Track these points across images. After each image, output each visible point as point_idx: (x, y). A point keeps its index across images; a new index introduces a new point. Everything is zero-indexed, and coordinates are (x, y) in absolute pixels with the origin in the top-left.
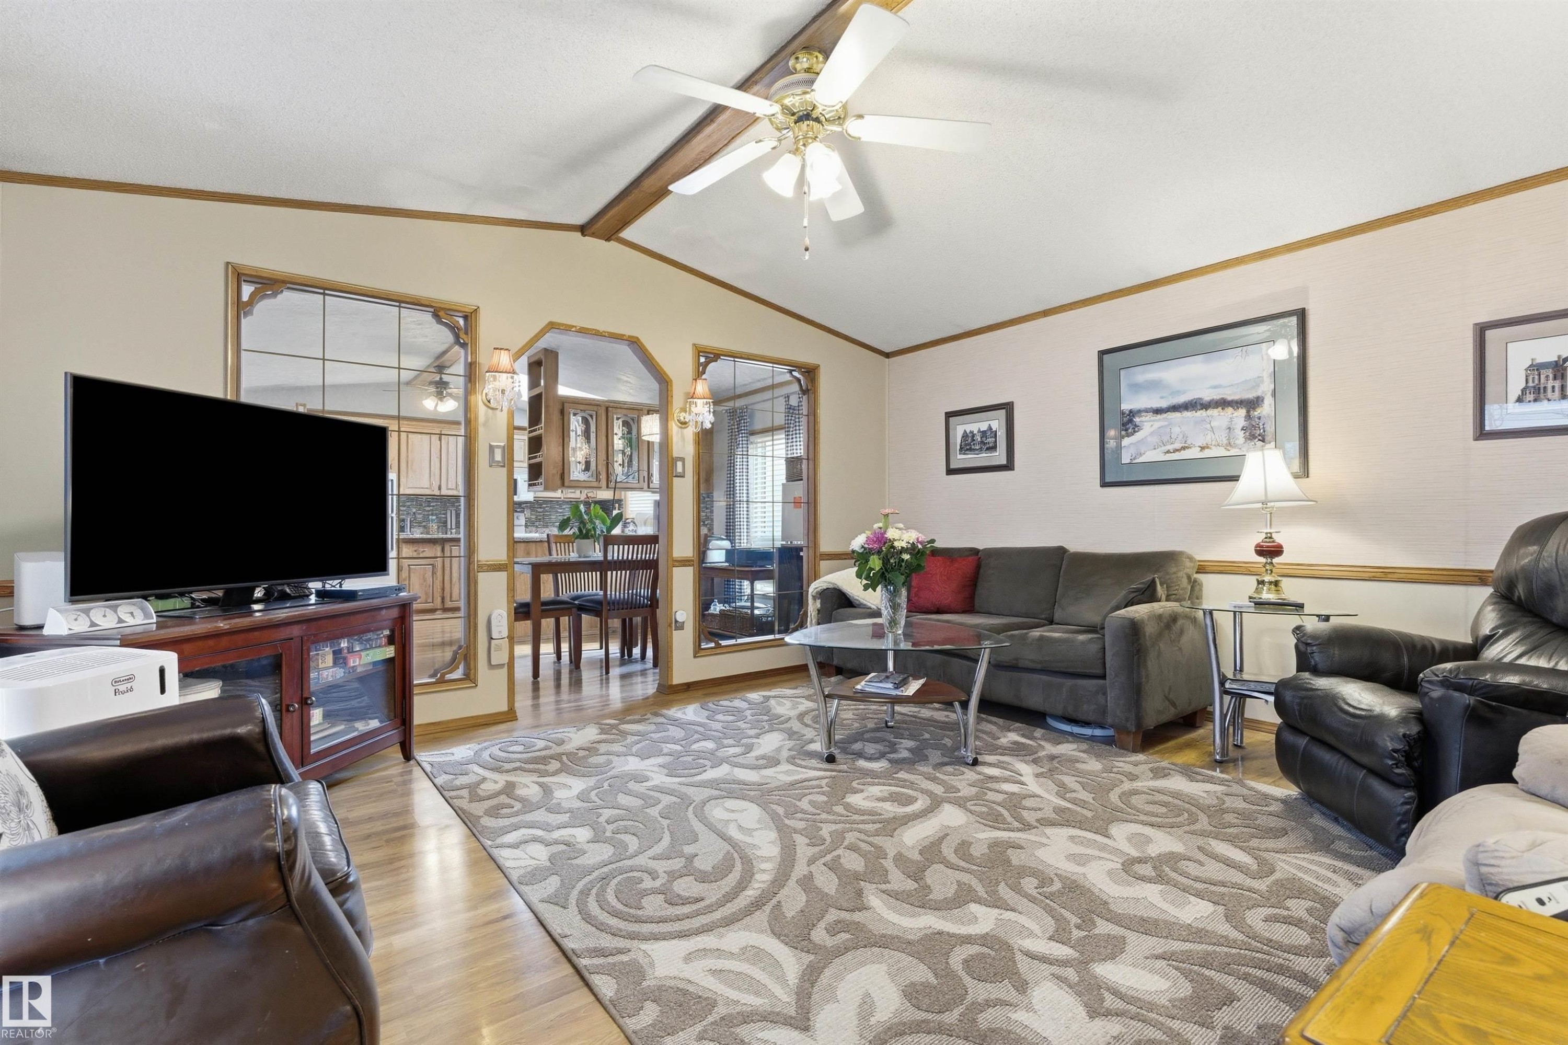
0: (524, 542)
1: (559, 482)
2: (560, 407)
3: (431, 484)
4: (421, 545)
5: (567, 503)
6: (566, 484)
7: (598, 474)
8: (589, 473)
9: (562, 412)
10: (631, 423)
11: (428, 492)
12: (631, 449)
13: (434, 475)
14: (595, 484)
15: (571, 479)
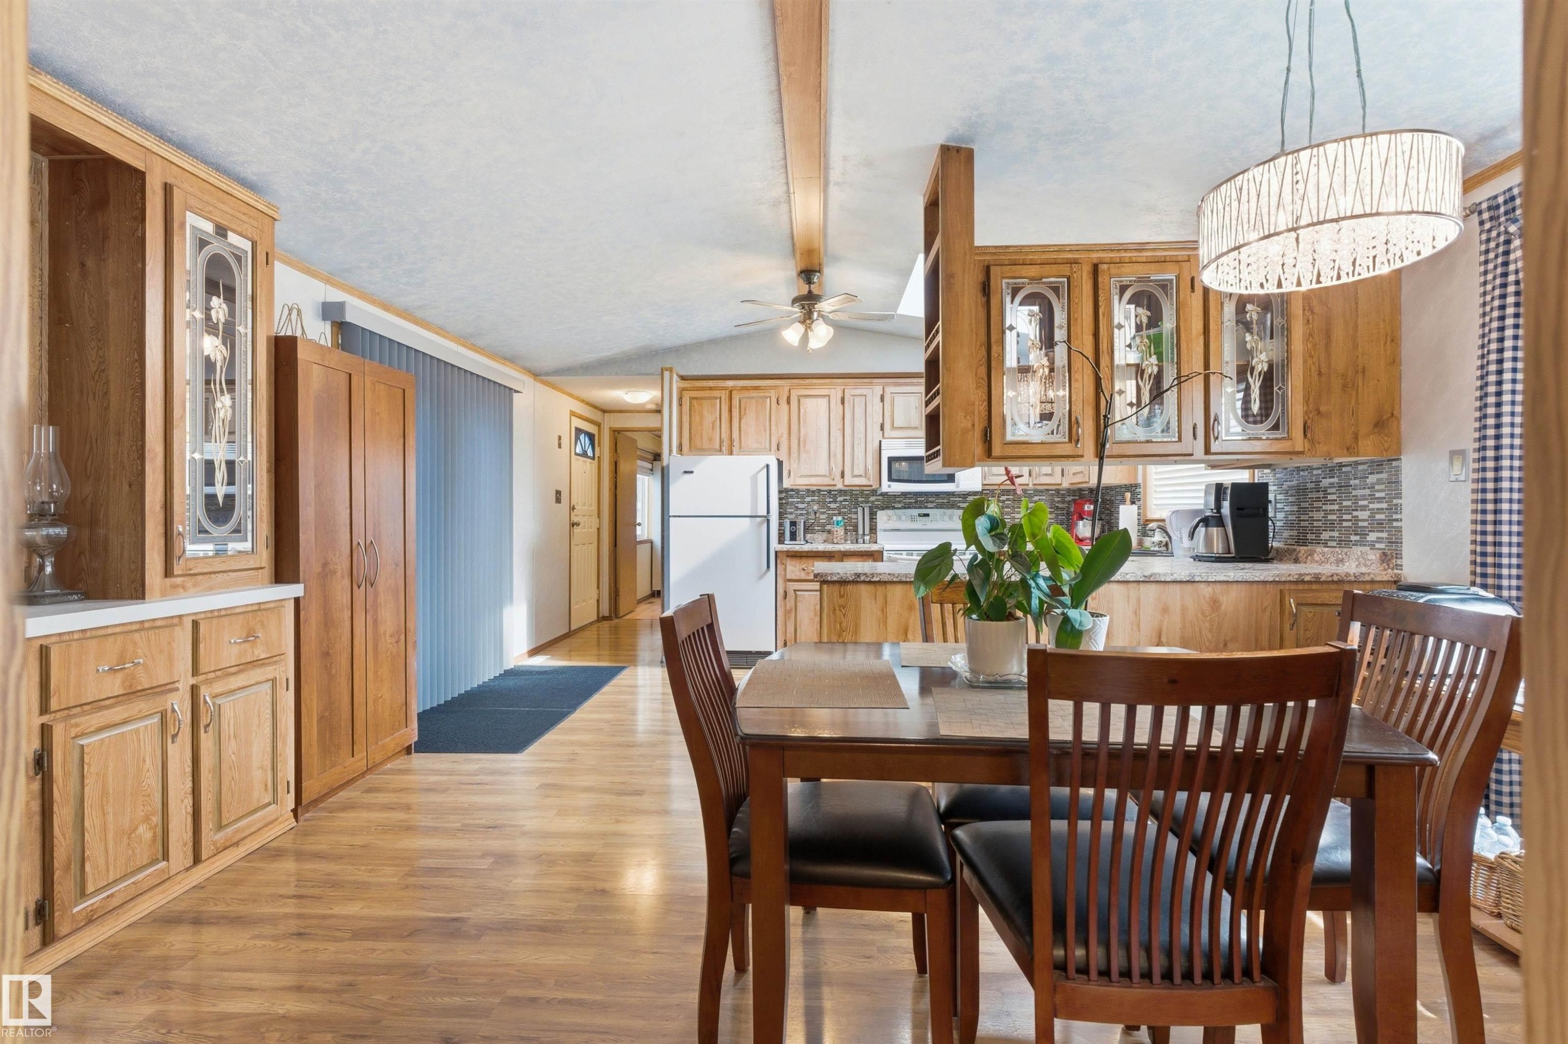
0: (901, 582)
1: (978, 449)
2: (981, 277)
3: (831, 470)
5: (1038, 492)
6: (997, 450)
7: (1073, 423)
8: (1052, 424)
9: (986, 289)
10: (1159, 294)
11: (827, 481)
12: (1160, 359)
13: (835, 455)
14: (1068, 449)
15: (1009, 438)
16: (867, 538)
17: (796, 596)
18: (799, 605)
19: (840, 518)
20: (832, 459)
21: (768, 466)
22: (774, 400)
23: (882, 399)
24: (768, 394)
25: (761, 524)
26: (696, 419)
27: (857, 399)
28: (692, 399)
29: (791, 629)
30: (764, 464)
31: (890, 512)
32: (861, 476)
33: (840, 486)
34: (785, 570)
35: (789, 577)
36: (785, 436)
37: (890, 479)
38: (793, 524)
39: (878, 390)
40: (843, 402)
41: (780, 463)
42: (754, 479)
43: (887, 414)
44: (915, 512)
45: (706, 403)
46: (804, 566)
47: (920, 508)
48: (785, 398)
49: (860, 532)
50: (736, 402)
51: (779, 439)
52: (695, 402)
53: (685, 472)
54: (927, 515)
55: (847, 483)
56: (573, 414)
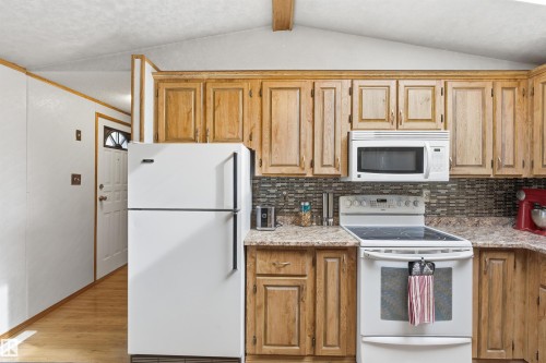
3: (301, 160)
4: (282, 256)
11: (297, 170)
13: (305, 146)
16: (331, 220)
17: (266, 290)
18: (269, 301)
19: (307, 204)
20: (302, 149)
21: (235, 155)
22: (246, 92)
23: (351, 93)
24: (240, 86)
25: (228, 219)
26: (172, 109)
27: (326, 92)
28: (168, 90)
29: (261, 326)
30: (231, 153)
31: (351, 198)
32: (329, 166)
33: (309, 175)
34: (255, 263)
35: (258, 271)
36: (258, 127)
37: (360, 169)
38: (264, 211)
39: (347, 84)
40: (313, 96)
41: (253, 153)
42: (220, 168)
43: (356, 106)
44: (374, 198)
45: (181, 95)
46: (274, 261)
47: (377, 194)
48: (257, 90)
49: (325, 215)
50: (210, 94)
51: (252, 129)
52: (170, 93)
53: (144, 161)
54: (385, 201)
55: (316, 172)
56: (99, 115)
